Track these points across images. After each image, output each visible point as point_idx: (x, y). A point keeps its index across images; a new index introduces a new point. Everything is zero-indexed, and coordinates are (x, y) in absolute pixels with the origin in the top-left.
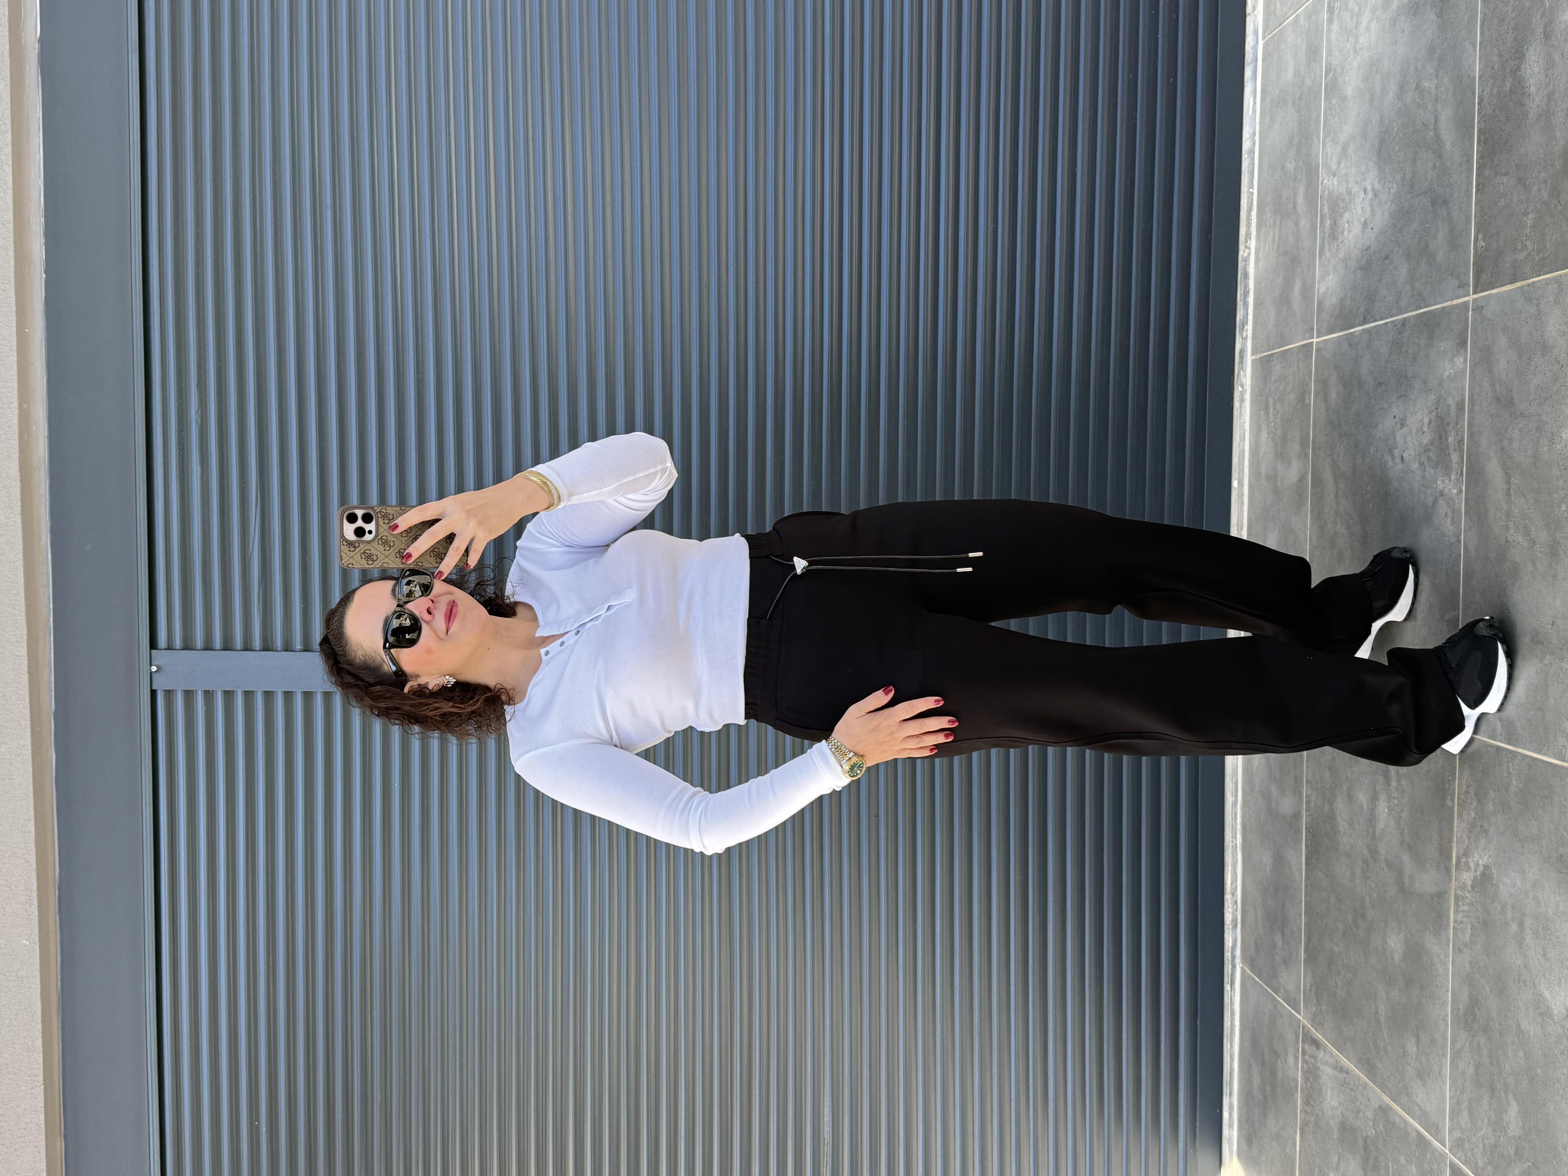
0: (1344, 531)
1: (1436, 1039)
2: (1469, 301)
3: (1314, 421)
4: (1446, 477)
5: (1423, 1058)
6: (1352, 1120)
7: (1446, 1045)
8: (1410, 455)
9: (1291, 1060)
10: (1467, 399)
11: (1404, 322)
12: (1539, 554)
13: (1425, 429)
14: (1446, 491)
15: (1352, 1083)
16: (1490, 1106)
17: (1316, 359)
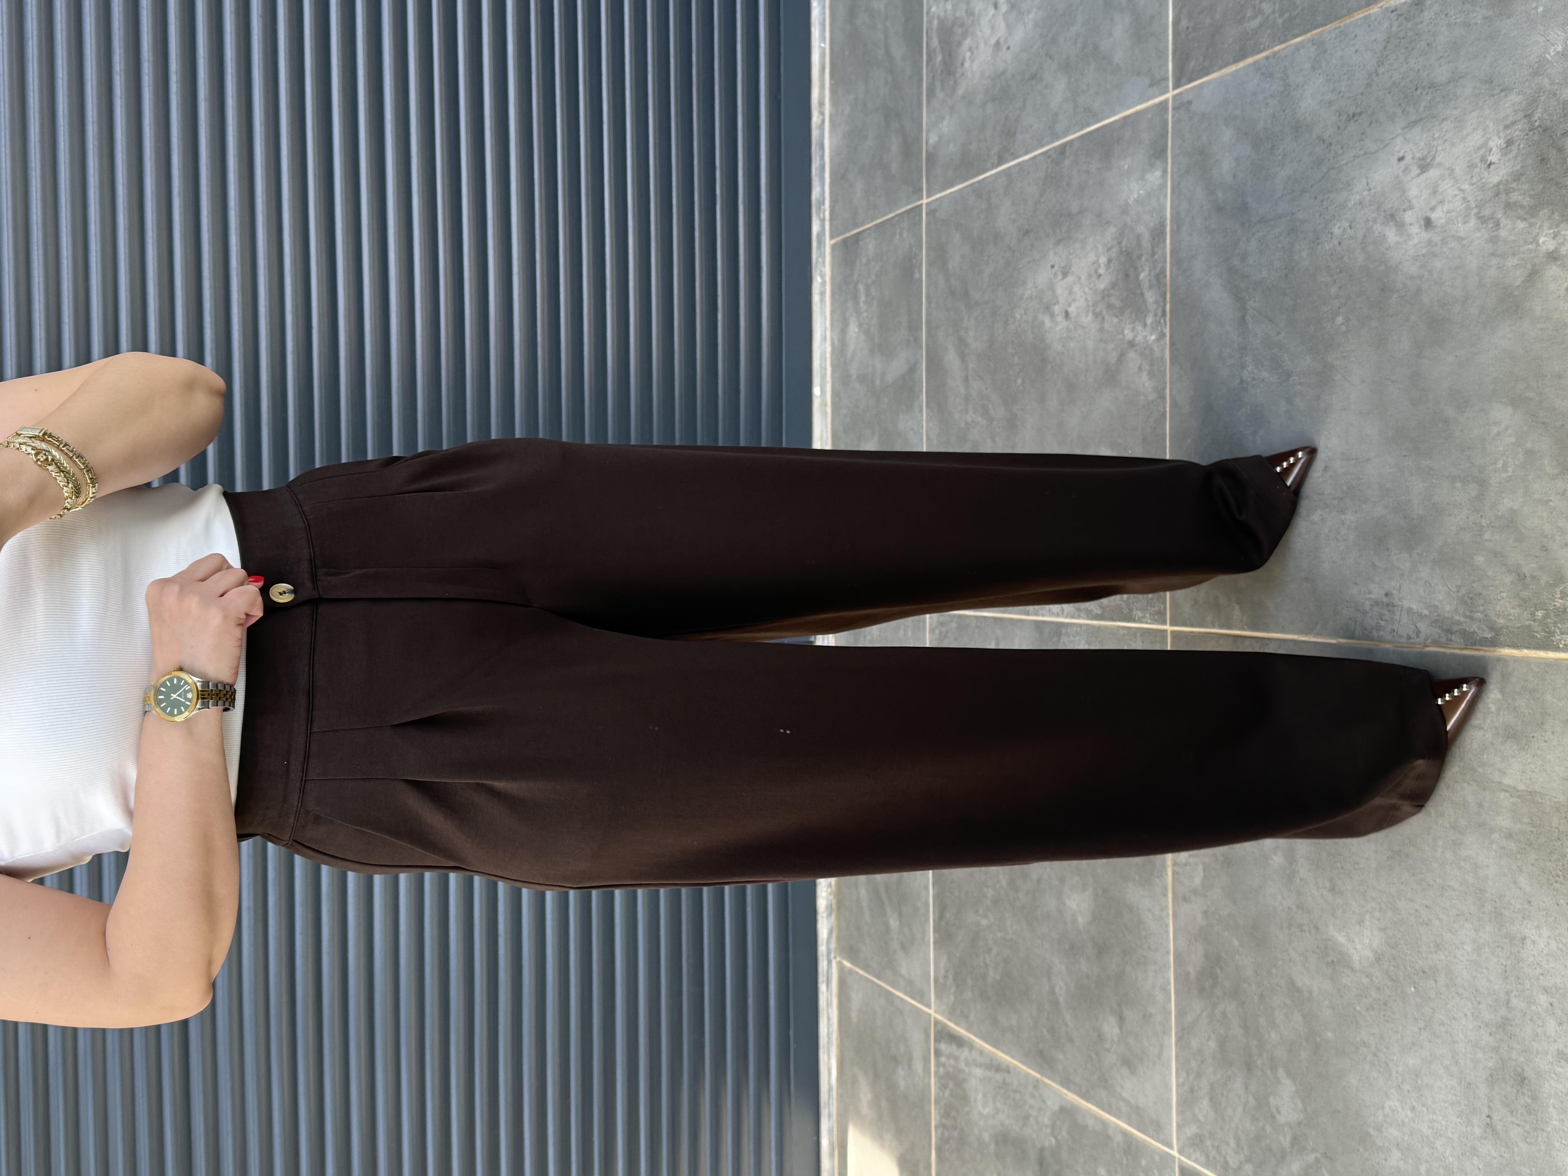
0: (979, 419)
1: (1151, 1014)
2: (1166, 102)
3: (928, 297)
4: (1137, 323)
5: (1131, 1040)
6: (1018, 1130)
7: (1168, 1020)
8: (1078, 308)
9: (918, 1066)
10: (1168, 222)
11: (1063, 149)
12: (1299, 387)
13: (1101, 271)
14: (1139, 338)
15: (1015, 1083)
16: (1247, 1088)
17: (928, 224)
